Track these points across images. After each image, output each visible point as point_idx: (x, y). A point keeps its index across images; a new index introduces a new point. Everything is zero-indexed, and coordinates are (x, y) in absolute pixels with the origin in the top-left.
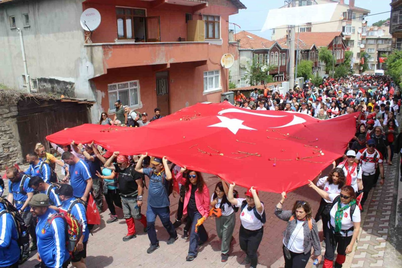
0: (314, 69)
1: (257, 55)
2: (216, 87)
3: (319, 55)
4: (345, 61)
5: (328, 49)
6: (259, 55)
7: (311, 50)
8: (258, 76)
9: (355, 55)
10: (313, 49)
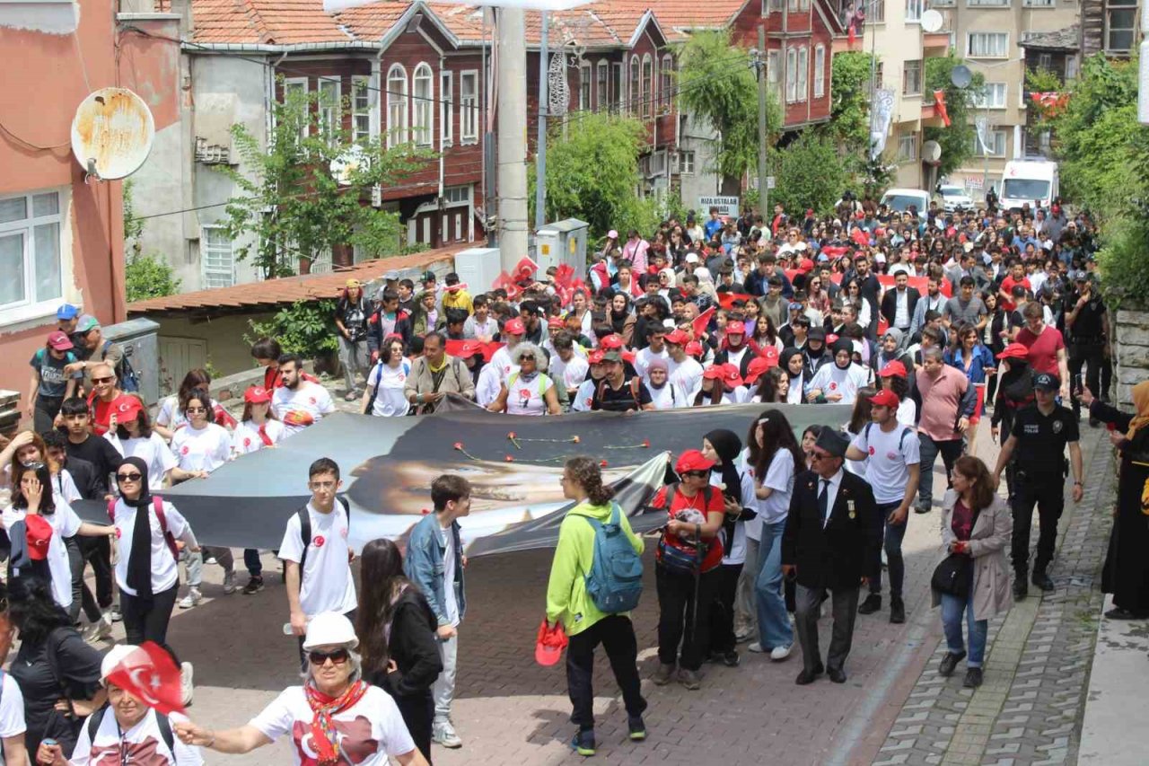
0: (653, 163)
1: (304, 80)
2: (43, 295)
3: (682, 78)
4: (836, 114)
5: (734, 40)
6: (313, 86)
7: (631, 52)
8: (309, 214)
9: (893, 76)
10: (642, 45)
